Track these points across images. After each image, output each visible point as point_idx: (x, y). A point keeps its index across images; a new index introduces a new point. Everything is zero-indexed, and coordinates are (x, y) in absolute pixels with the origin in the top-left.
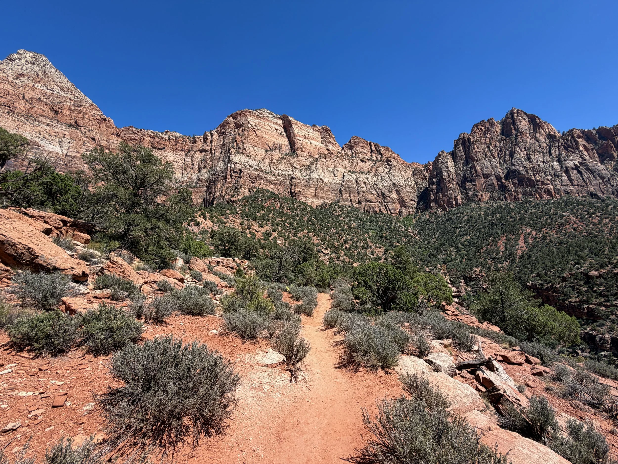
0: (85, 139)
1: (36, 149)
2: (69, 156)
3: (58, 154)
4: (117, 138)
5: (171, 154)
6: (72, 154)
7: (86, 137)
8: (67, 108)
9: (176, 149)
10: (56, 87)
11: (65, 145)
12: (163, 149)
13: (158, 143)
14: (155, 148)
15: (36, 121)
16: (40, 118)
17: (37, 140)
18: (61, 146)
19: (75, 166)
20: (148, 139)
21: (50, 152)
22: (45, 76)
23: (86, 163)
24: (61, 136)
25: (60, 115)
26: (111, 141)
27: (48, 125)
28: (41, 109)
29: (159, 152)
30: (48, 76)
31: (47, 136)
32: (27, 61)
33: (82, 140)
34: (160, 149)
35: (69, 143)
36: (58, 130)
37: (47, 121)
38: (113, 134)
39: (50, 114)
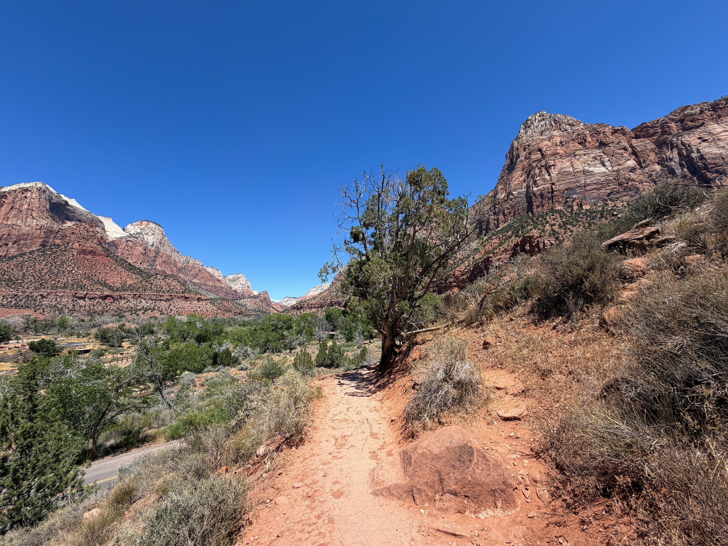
0: (620, 151)
1: (589, 175)
2: (614, 171)
3: (605, 172)
4: (639, 140)
5: (717, 125)
6: (616, 168)
7: (619, 149)
8: (588, 135)
9: (720, 116)
10: (567, 126)
11: (607, 164)
12: (703, 124)
13: (691, 121)
14: (691, 128)
15: (575, 156)
16: (577, 153)
17: (587, 168)
18: (604, 165)
19: (623, 176)
20: (673, 125)
21: (600, 173)
22: (555, 123)
23: (630, 171)
24: (599, 158)
25: (587, 144)
26: (634, 145)
27: (585, 155)
28: (573, 146)
29: (698, 130)
30: (558, 122)
31: (590, 163)
32: (539, 121)
33: (619, 154)
34: (698, 127)
35: (609, 160)
36: (594, 155)
37: (582, 152)
38: (633, 138)
39: (580, 146)
